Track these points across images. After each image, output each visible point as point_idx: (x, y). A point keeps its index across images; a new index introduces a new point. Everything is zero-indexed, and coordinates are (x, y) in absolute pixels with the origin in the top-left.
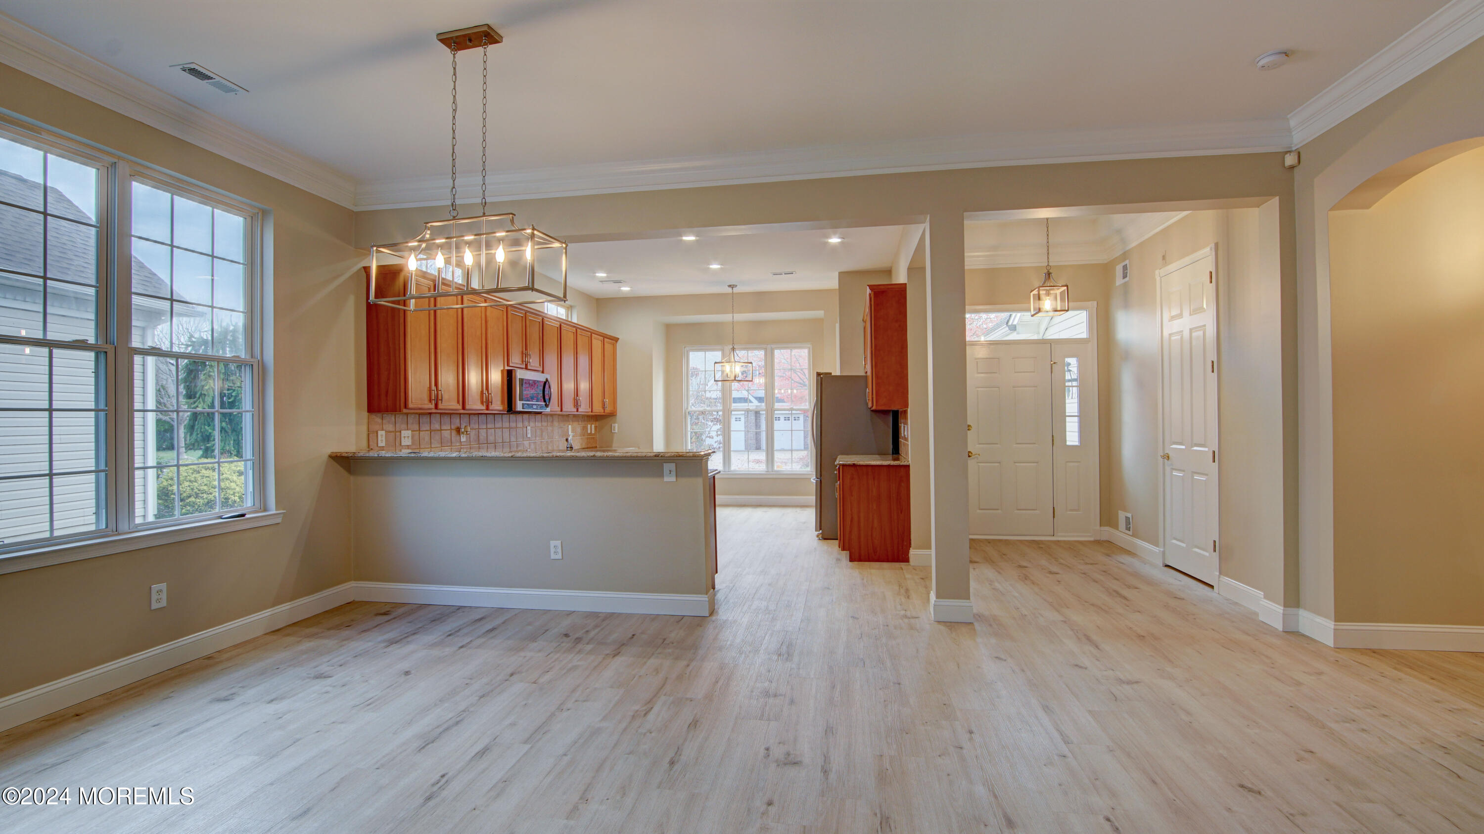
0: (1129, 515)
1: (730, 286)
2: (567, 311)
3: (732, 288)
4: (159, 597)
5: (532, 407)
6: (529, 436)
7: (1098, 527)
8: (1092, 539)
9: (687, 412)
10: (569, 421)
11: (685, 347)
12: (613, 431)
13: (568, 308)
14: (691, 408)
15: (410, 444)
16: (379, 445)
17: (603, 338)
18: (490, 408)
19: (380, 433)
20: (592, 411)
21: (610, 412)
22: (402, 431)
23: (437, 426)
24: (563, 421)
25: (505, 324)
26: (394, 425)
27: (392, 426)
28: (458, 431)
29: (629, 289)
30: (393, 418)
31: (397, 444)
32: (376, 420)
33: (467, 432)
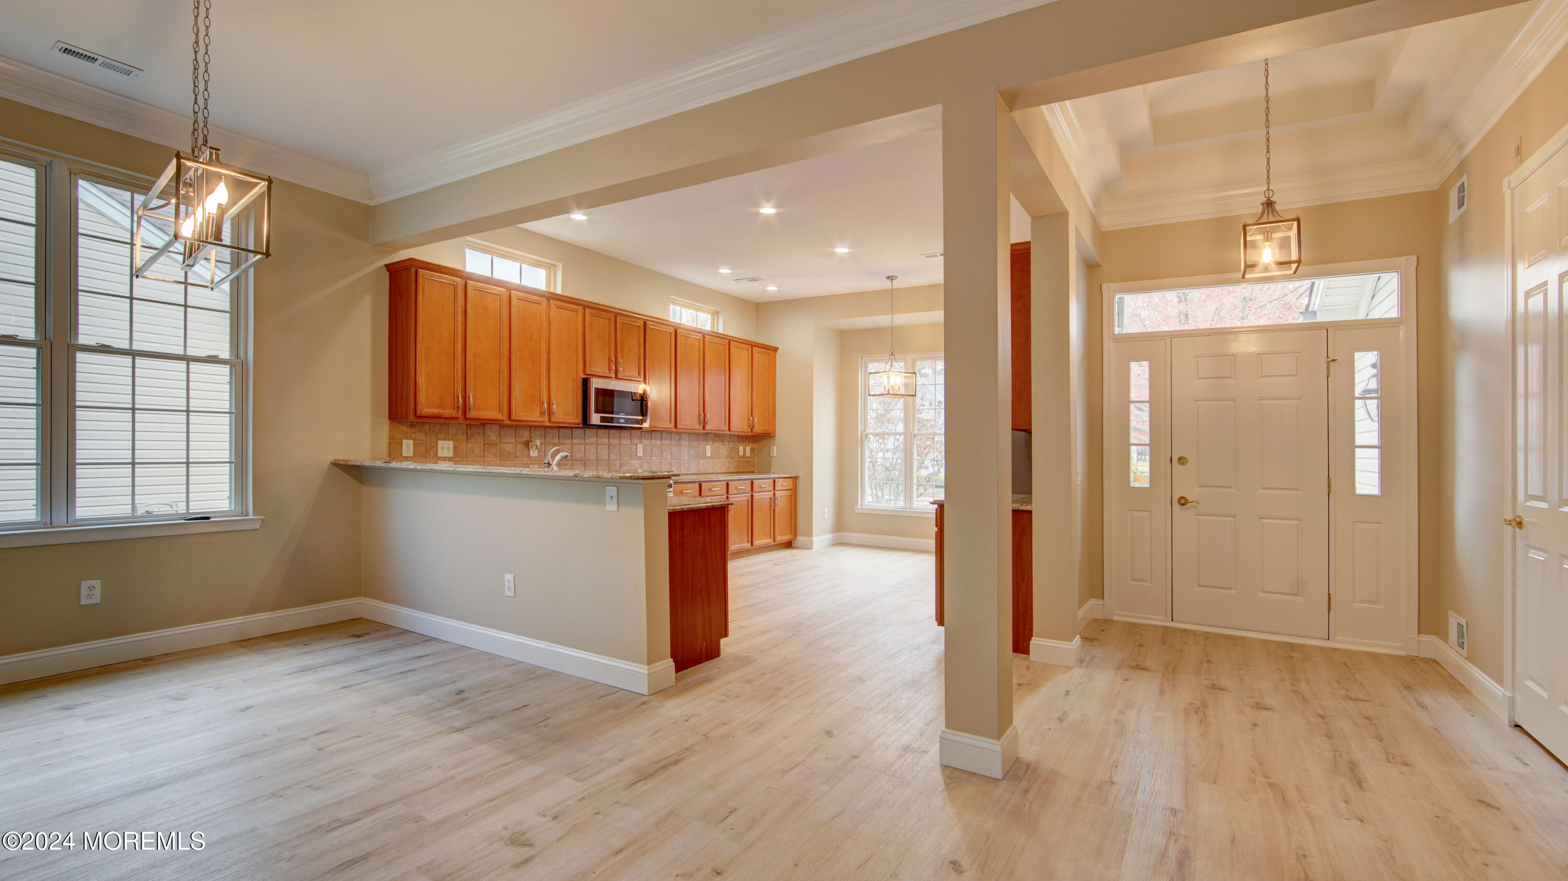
0: (1463, 622)
1: (888, 278)
2: (713, 316)
3: (892, 280)
4: (91, 593)
5: (619, 421)
6: (640, 454)
7: (1414, 634)
8: (1402, 653)
9: (864, 433)
10: (707, 440)
11: (862, 358)
12: (771, 455)
13: (714, 314)
14: (870, 430)
15: (452, 456)
16: (404, 455)
17: (750, 347)
18: (553, 420)
19: (405, 442)
20: (729, 430)
21: (763, 432)
22: (439, 442)
23: (493, 438)
24: (698, 441)
25: (580, 327)
26: (427, 434)
27: (424, 435)
28: (527, 444)
29: (775, 289)
30: (427, 427)
31: (432, 455)
32: (400, 428)
33: (537, 446)
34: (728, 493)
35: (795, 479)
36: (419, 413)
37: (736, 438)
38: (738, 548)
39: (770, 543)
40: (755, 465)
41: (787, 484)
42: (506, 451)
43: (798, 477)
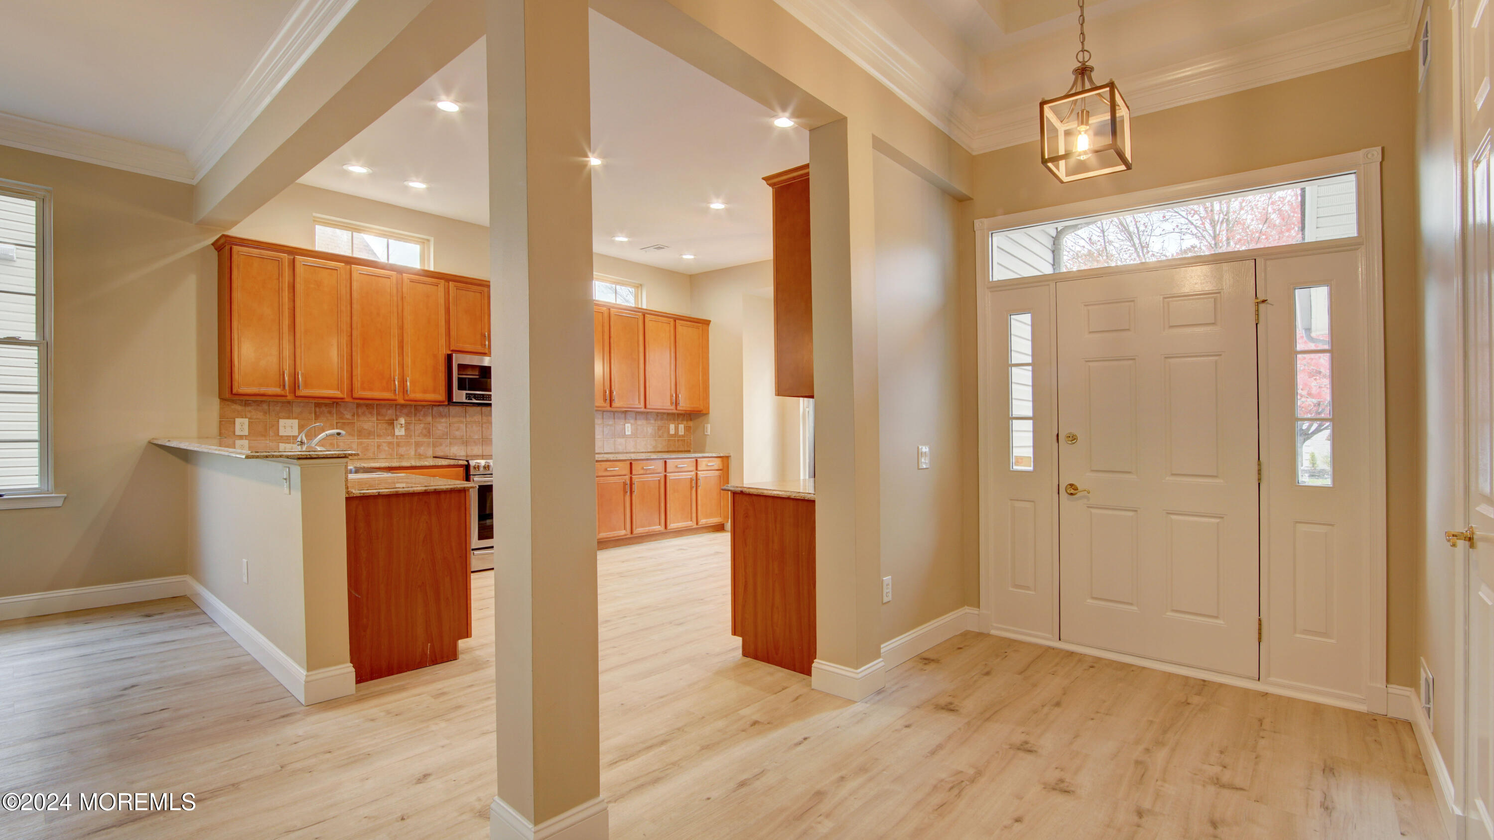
0: (1430, 677)
2: (636, 289)
7: (1381, 684)
8: (1363, 708)
12: (706, 433)
13: (638, 287)
16: (238, 432)
17: (672, 320)
18: (407, 398)
19: (238, 421)
20: (645, 407)
21: (689, 409)
22: (281, 421)
23: (348, 416)
24: (614, 419)
25: (442, 301)
26: (266, 413)
27: (261, 414)
28: (391, 423)
29: (692, 257)
30: (265, 406)
31: (271, 433)
32: (233, 407)
33: (401, 424)
34: (631, 473)
35: (725, 459)
36: (235, 391)
37: (665, 416)
38: (646, 531)
39: (692, 526)
40: (691, 444)
41: (716, 464)
42: (364, 429)
43: (730, 456)
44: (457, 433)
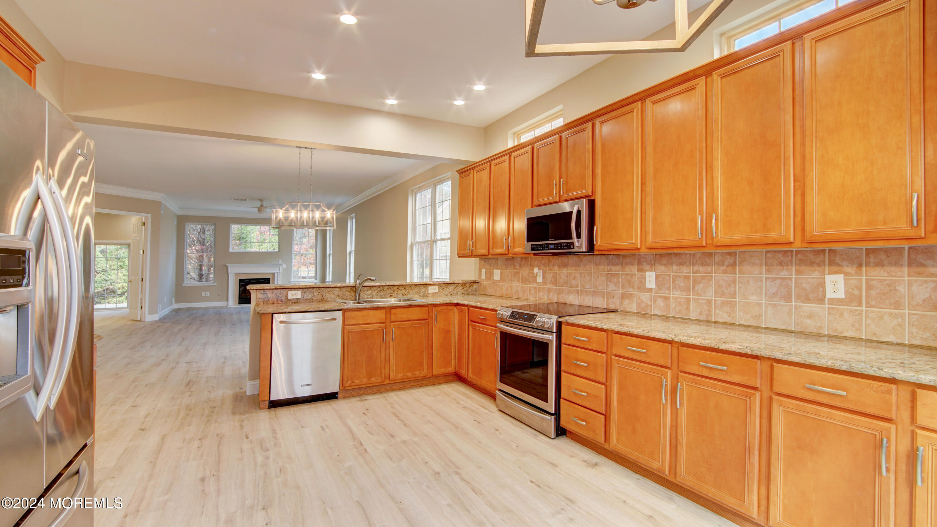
5: (548, 247)
15: (499, 279)
16: (482, 278)
18: (511, 252)
19: (483, 270)
23: (518, 267)
31: (492, 279)
32: (482, 263)
42: (524, 277)
44: (574, 282)
